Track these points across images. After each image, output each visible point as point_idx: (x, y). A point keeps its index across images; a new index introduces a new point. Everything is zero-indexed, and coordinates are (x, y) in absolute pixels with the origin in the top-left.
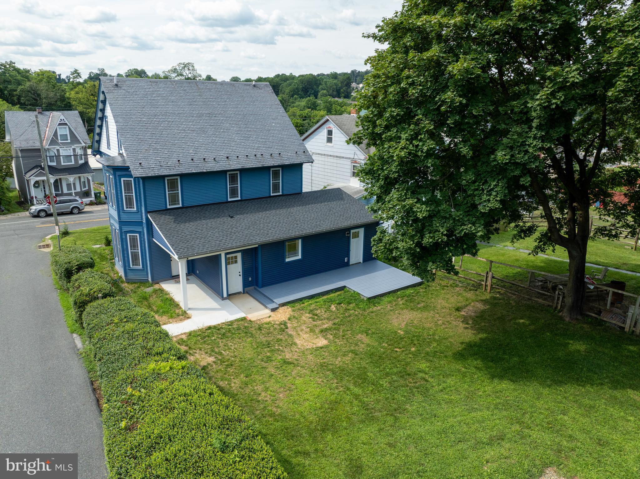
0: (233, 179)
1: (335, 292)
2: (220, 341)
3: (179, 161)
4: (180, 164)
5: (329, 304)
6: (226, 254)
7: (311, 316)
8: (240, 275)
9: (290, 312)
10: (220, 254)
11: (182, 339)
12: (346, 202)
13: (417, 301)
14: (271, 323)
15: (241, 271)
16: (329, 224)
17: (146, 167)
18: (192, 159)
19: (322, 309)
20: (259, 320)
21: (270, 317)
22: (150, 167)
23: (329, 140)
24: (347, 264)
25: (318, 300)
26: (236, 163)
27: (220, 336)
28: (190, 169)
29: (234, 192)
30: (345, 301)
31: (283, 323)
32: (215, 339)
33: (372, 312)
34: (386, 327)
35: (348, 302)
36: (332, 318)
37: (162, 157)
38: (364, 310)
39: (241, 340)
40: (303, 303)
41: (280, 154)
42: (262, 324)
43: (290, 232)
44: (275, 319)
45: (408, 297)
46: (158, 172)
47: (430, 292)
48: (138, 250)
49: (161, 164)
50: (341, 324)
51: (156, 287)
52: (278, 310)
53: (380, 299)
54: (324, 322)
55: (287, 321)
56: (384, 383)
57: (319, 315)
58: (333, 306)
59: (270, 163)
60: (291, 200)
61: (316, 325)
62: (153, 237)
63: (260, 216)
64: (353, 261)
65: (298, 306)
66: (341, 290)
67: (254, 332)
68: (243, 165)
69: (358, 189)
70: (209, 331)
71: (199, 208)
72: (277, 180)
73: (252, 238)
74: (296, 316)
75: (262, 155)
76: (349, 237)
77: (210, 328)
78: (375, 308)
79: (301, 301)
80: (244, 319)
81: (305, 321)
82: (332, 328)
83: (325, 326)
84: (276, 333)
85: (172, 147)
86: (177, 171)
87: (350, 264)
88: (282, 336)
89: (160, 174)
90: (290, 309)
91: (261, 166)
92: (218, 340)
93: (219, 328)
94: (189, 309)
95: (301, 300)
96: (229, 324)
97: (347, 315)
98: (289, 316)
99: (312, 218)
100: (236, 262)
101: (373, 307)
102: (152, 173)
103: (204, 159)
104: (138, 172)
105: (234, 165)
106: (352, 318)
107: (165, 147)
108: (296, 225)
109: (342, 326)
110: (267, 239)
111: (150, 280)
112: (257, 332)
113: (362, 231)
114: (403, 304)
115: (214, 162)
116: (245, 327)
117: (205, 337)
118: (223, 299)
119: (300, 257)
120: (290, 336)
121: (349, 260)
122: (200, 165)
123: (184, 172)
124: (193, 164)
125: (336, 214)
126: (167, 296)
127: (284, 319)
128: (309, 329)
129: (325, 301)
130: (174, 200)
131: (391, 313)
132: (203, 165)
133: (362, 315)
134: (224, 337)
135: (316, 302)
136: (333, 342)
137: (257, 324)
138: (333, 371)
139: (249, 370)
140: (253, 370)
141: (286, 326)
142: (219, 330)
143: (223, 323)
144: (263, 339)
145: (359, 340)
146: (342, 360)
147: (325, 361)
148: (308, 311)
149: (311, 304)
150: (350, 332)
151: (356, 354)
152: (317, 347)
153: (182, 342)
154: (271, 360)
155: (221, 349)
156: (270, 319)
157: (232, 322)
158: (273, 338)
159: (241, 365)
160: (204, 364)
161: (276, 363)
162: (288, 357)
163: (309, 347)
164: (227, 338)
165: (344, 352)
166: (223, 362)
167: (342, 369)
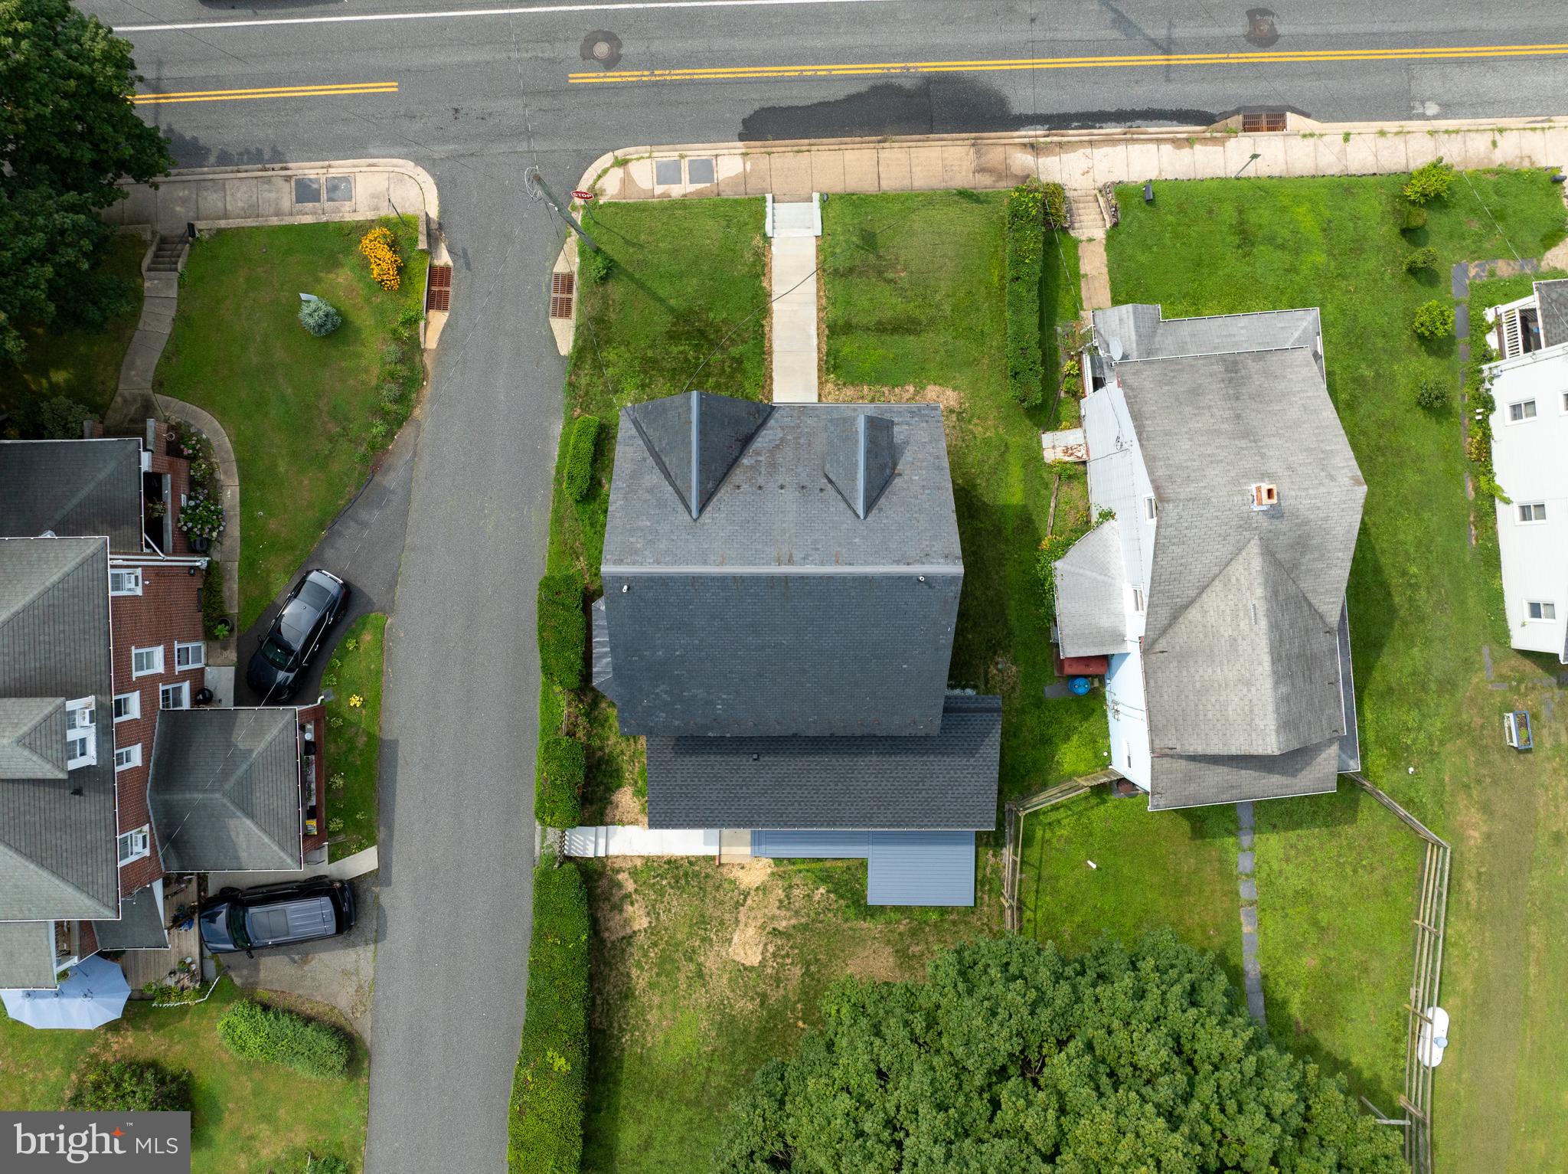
2: (669, 891)
5: (820, 884)
7: (783, 896)
9: (767, 875)
11: (636, 867)
13: (920, 937)
14: (735, 884)
16: (890, 816)
19: (805, 889)
20: (730, 866)
27: (672, 882)
30: (842, 887)
33: (851, 929)
34: (834, 972)
35: (843, 893)
36: (802, 913)
38: (846, 920)
40: (793, 864)
42: (726, 880)
43: (817, 819)
44: (744, 878)
45: (920, 923)
50: (800, 931)
54: (788, 914)
55: (753, 891)
57: (793, 899)
58: (820, 891)
61: (775, 916)
63: (799, 766)
65: (785, 865)
67: (709, 890)
70: (667, 866)
73: (755, 817)
74: (768, 887)
77: (670, 860)
80: (713, 859)
82: (786, 932)
84: (728, 906)
88: (729, 917)
90: (771, 869)
92: (667, 888)
93: (679, 865)
96: (694, 860)
97: (820, 919)
98: (760, 882)
101: (861, 919)
106: (820, 926)
109: (798, 935)
112: (711, 893)
116: (706, 876)
117: (657, 876)
127: (752, 885)
128: (763, 920)
129: (819, 876)
131: (869, 943)
133: (835, 927)
134: (676, 884)
135: (808, 871)
136: (763, 964)
137: (721, 874)
138: (723, 1017)
139: (666, 965)
140: (668, 967)
141: (745, 900)
142: (677, 868)
143: (687, 857)
144: (710, 910)
145: (788, 980)
146: (745, 1006)
147: (731, 995)
148: (786, 884)
149: (800, 872)
150: (796, 951)
151: (762, 1004)
152: (743, 965)
153: (634, 873)
154: (691, 960)
155: (662, 906)
156: (740, 874)
157: (698, 858)
158: (719, 914)
159: (663, 950)
160: (636, 927)
161: (692, 967)
162: (707, 965)
163: (737, 959)
164: (679, 888)
165: (756, 993)
166: (652, 934)
167: (733, 1019)
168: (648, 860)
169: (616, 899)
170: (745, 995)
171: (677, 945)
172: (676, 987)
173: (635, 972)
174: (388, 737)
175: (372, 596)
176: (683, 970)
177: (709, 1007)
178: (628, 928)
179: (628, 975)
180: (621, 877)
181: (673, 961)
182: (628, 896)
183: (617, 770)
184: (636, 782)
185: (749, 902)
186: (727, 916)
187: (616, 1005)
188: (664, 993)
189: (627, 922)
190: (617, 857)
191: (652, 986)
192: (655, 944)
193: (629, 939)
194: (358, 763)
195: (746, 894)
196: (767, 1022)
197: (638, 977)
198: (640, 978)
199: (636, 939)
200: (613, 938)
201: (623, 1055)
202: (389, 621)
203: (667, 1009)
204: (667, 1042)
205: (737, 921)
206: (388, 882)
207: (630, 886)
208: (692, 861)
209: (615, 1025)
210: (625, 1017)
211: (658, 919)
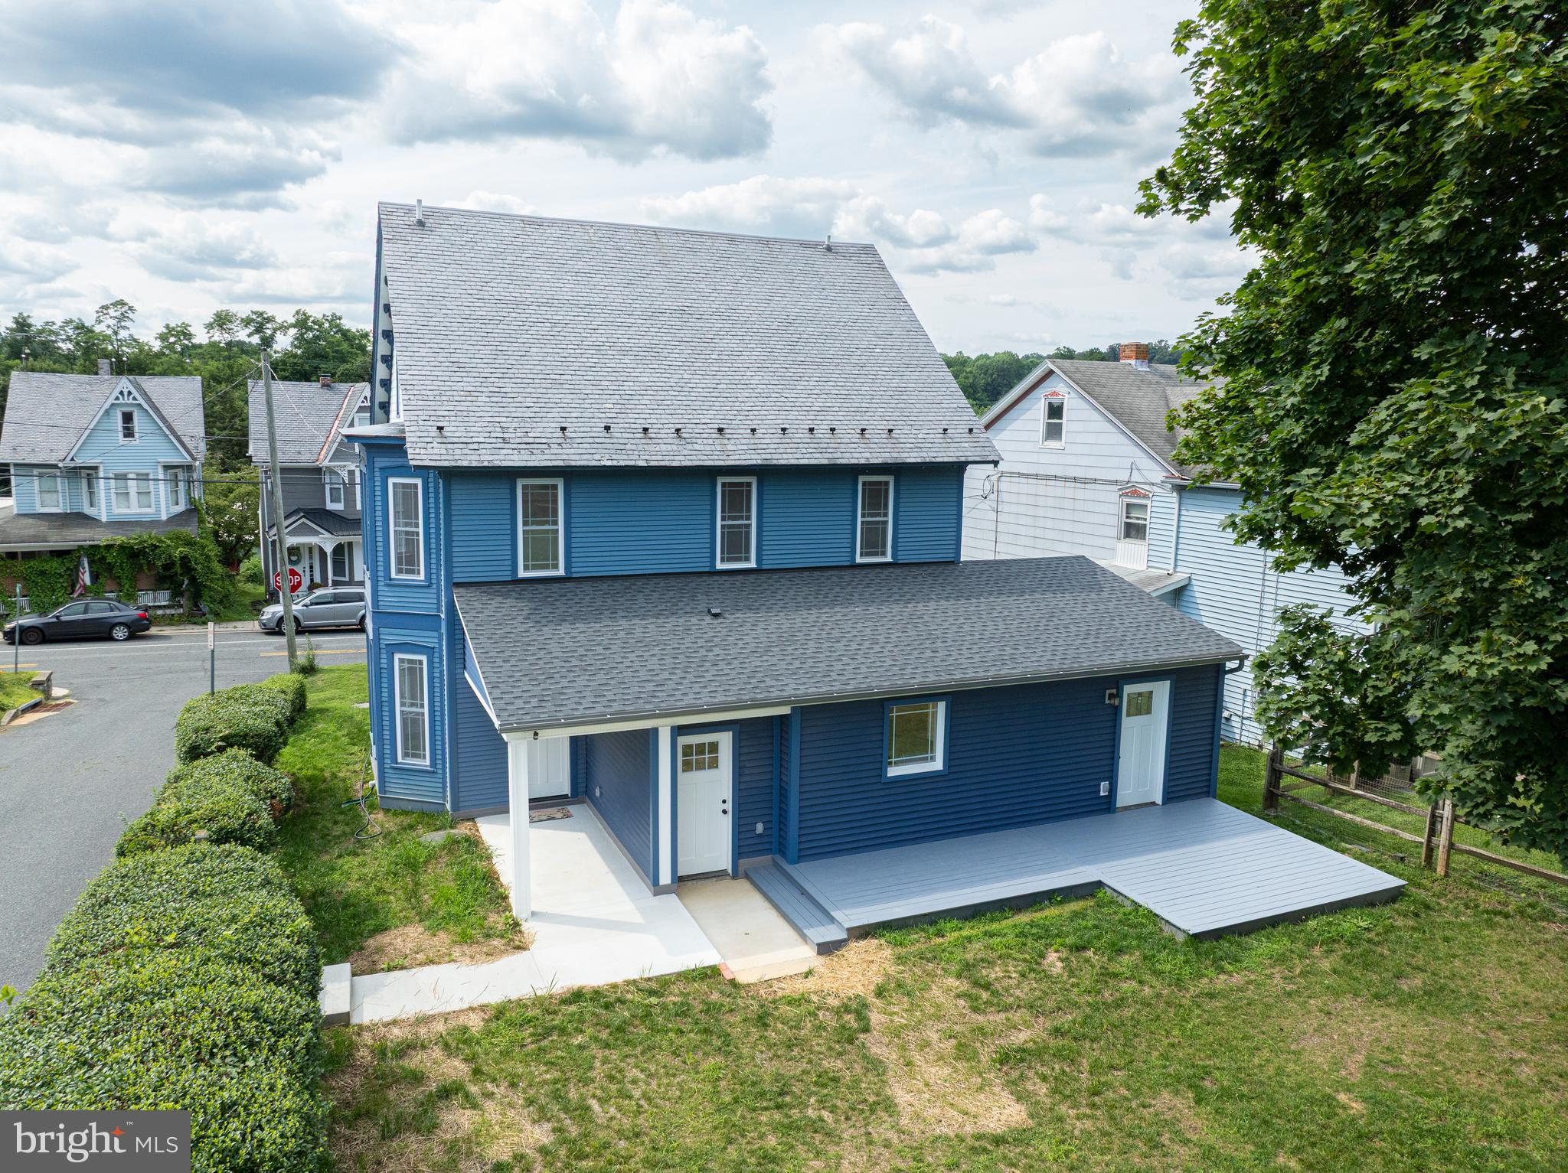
0: (736, 501)
1: (1061, 903)
2: (600, 1054)
3: (563, 429)
4: (565, 438)
5: (1039, 945)
6: (679, 731)
7: (964, 986)
8: (725, 812)
9: (887, 965)
10: (655, 730)
11: (465, 1029)
12: (1105, 595)
13: (1390, 964)
14: (809, 1001)
15: (729, 798)
16: (1048, 656)
17: (456, 440)
18: (607, 428)
19: (1011, 962)
20: (768, 983)
21: (808, 974)
22: (469, 440)
23: (1054, 431)
24: (1108, 805)
25: (995, 926)
26: (745, 447)
27: (604, 1035)
28: (597, 457)
29: (736, 544)
30: (1099, 938)
31: (854, 1006)
32: (581, 1047)
33: (1211, 996)
34: (1280, 1070)
35: (1114, 944)
36: (1050, 1005)
37: (514, 415)
38: (1179, 983)
39: (677, 1062)
40: (940, 934)
41: (890, 431)
42: (774, 1002)
43: (909, 671)
44: (826, 986)
45: (1350, 944)
46: (490, 458)
47: (1439, 934)
48: (422, 706)
49: (506, 435)
50: (1084, 1037)
51: (463, 830)
52: (843, 951)
53: (1239, 945)
54: (1016, 1017)
55: (871, 999)
57: (997, 986)
58: (1052, 956)
59: (855, 455)
60: (920, 579)
61: (981, 1029)
62: (465, 668)
63: (812, 618)
64: (1126, 796)
65: (918, 944)
66: (1083, 897)
67: (736, 1032)
68: (769, 456)
69: (1143, 575)
70: (573, 1008)
71: (617, 585)
72: (879, 515)
73: (769, 682)
74: (909, 982)
75: (833, 430)
76: (1116, 711)
77: (577, 996)
78: (1222, 977)
79: (933, 923)
80: (710, 974)
81: (939, 1006)
82: (1046, 1048)
83: (1021, 1038)
84: (819, 1044)
85: (550, 391)
86: (554, 457)
87: (1118, 805)
88: (839, 1064)
89: (497, 463)
90: (888, 952)
91: (826, 462)
92: (595, 1050)
93: (612, 1000)
94: (533, 914)
95: (931, 919)
96: (655, 986)
97: (1110, 1000)
98: (879, 980)
99: (987, 635)
100: (714, 764)
101: (1211, 972)
102: (473, 457)
103: (646, 430)
104: (430, 451)
105: (740, 453)
106: (1127, 1013)
107: (528, 390)
108: (929, 653)
109: (1087, 1044)
110: (824, 689)
111: (448, 806)
112: (748, 1034)
113: (1161, 692)
114: (1335, 971)
115: (676, 441)
116: (710, 1009)
117: (549, 1032)
118: (658, 890)
119: (938, 765)
120: (875, 1066)
121: (1113, 790)
122: (628, 447)
123: (573, 463)
124: (608, 440)
125: (1073, 628)
126: (480, 865)
127: (860, 990)
128: (954, 1042)
129: (1022, 934)
130: (541, 552)
131: (1291, 1005)
132: (640, 447)
133: (1169, 1004)
135: (987, 935)
136: (1047, 1119)
137: (756, 997)
141: (863, 1018)
144: (765, 1066)
148: (955, 967)
149: (967, 940)
150: (1120, 1073)
152: (979, 1137)
153: (459, 1041)
156: (808, 985)
157: (665, 980)
163: (944, 1130)
168: (501, 1009)
182: (453, 1090)
185: (875, 1017)
186: (832, 1065)
190: (393, 1023)
195: (857, 1009)
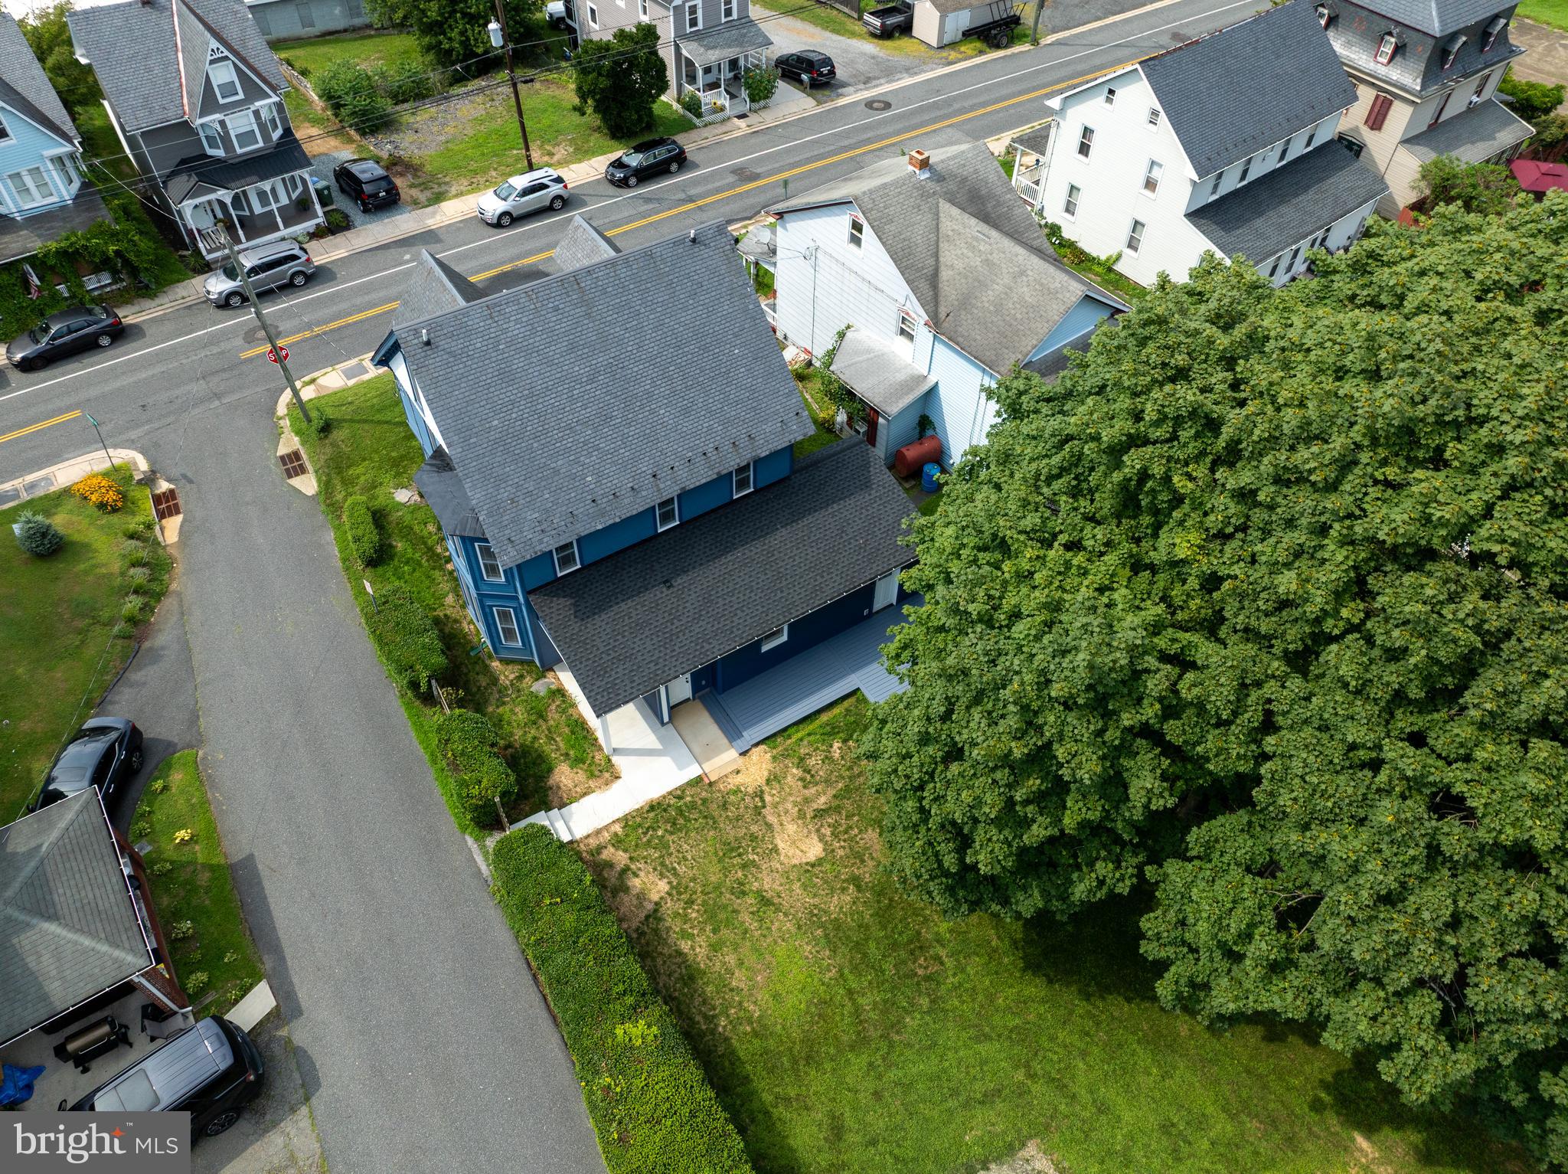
1: (841, 703)
2: (671, 839)
3: (571, 511)
4: (573, 516)
5: (830, 739)
7: (800, 773)
9: (769, 764)
11: (617, 834)
14: (741, 791)
16: (838, 579)
17: (518, 542)
18: (594, 501)
19: (818, 753)
20: (722, 780)
21: (738, 772)
22: (525, 539)
23: (855, 240)
24: (869, 616)
25: (810, 729)
26: (670, 483)
27: (669, 827)
29: (667, 516)
31: (759, 792)
32: (662, 835)
36: (832, 779)
39: (699, 837)
40: (789, 740)
41: (750, 434)
42: (727, 793)
43: (770, 616)
44: (746, 779)
46: (539, 548)
48: (513, 625)
50: (845, 797)
51: (551, 679)
52: (751, 755)
54: (820, 789)
55: (765, 787)
56: (889, 967)
57: (813, 770)
58: (836, 747)
59: (731, 466)
61: (807, 799)
64: (878, 605)
65: (781, 746)
66: (853, 699)
67: (717, 815)
68: (683, 485)
70: (653, 814)
73: (706, 646)
74: (779, 774)
75: (717, 448)
79: (786, 731)
80: (698, 780)
81: (791, 787)
82: (831, 806)
83: (822, 802)
84: (748, 817)
85: (554, 480)
87: (874, 611)
88: (757, 828)
89: (545, 550)
90: (769, 755)
91: (715, 476)
92: (667, 837)
94: (614, 750)
97: (856, 773)
98: (767, 773)
102: (532, 550)
103: (614, 494)
104: (509, 555)
105: (668, 488)
107: (542, 484)
108: (779, 594)
109: (846, 803)
110: (732, 646)
111: (538, 663)
112: (721, 816)
115: (632, 495)
116: (704, 802)
117: (648, 830)
118: (664, 723)
119: (785, 639)
120: (770, 829)
121: (871, 610)
122: (608, 509)
123: (583, 534)
127: (760, 781)
128: (797, 809)
134: (675, 828)
135: (809, 735)
136: (829, 851)
137: (719, 791)
138: (825, 929)
139: (716, 916)
140: (722, 916)
141: (762, 800)
142: (665, 810)
143: (670, 793)
144: (731, 833)
145: (867, 849)
146: (839, 903)
147: (816, 901)
148: (796, 761)
149: (801, 740)
150: (856, 818)
151: (859, 888)
152: (807, 864)
153: (617, 842)
154: (744, 893)
155: (673, 859)
156: (739, 779)
157: (682, 788)
158: (744, 830)
159: (704, 903)
160: (655, 897)
161: (750, 900)
162: (766, 887)
163: (795, 861)
164: (680, 830)
165: (844, 881)
166: (680, 893)
167: (837, 925)
168: (625, 820)
169: (613, 881)
170: (832, 890)
171: (717, 888)
172: (746, 932)
173: (685, 946)
174: (236, 856)
175: (170, 738)
176: (742, 908)
177: (799, 928)
178: (645, 903)
179: (679, 953)
180: (605, 855)
181: (725, 907)
182: (626, 869)
183: (540, 756)
184: (567, 755)
185: (767, 798)
186: (754, 828)
187: (685, 995)
188: (736, 948)
189: (641, 897)
190: (588, 836)
191: (715, 947)
192: (690, 902)
193: (655, 915)
194: (207, 902)
195: (760, 794)
196: (879, 902)
197: (693, 948)
198: (696, 947)
199: (662, 910)
200: (635, 924)
201: (731, 1045)
202: (200, 753)
203: (751, 959)
204: (776, 996)
205: (769, 826)
206: (297, 1012)
207: (621, 858)
208: (679, 793)
209: (698, 1018)
210: (704, 1002)
211: (676, 874)
